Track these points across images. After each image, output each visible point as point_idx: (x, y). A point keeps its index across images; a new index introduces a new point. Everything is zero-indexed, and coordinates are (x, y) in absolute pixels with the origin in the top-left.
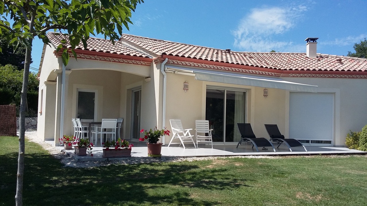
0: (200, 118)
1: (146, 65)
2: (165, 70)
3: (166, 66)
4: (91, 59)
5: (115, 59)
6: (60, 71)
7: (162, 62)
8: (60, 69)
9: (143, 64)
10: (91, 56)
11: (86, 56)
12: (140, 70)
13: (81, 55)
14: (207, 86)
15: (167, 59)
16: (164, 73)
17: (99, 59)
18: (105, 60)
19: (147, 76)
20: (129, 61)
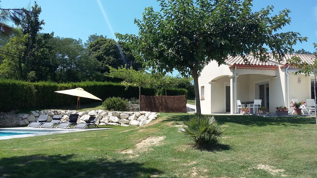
0: (308, 98)
1: (274, 70)
2: (288, 72)
3: (288, 70)
4: (247, 69)
5: (259, 68)
6: (233, 76)
7: (286, 68)
8: (233, 75)
9: (273, 69)
10: (247, 67)
11: (245, 67)
12: (271, 73)
13: (243, 67)
14: (311, 79)
15: (289, 66)
16: (287, 74)
17: (251, 68)
18: (254, 69)
19: (275, 76)
20: (266, 68)
